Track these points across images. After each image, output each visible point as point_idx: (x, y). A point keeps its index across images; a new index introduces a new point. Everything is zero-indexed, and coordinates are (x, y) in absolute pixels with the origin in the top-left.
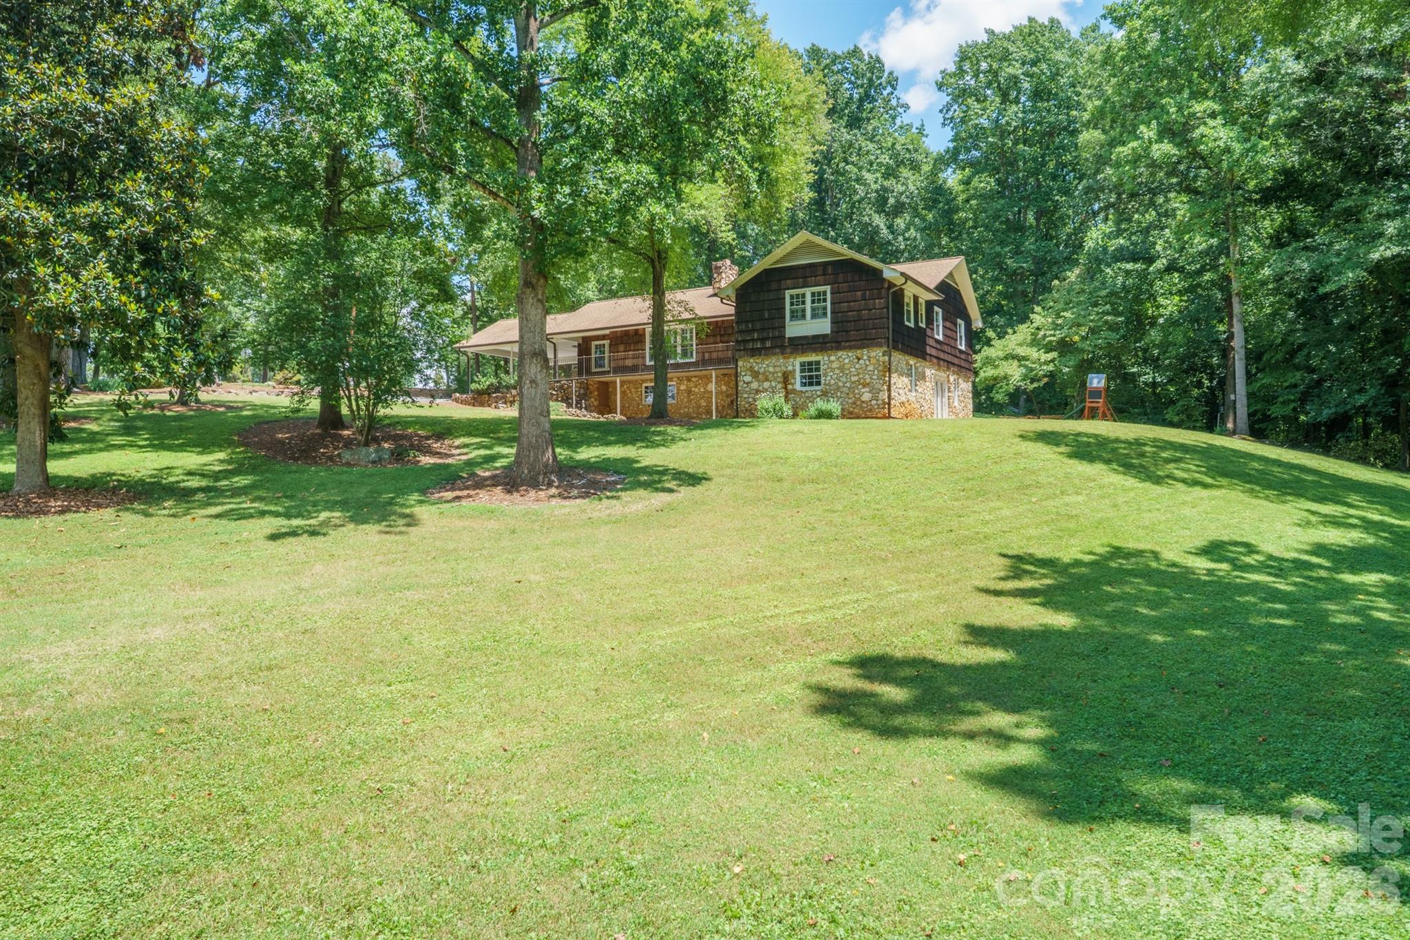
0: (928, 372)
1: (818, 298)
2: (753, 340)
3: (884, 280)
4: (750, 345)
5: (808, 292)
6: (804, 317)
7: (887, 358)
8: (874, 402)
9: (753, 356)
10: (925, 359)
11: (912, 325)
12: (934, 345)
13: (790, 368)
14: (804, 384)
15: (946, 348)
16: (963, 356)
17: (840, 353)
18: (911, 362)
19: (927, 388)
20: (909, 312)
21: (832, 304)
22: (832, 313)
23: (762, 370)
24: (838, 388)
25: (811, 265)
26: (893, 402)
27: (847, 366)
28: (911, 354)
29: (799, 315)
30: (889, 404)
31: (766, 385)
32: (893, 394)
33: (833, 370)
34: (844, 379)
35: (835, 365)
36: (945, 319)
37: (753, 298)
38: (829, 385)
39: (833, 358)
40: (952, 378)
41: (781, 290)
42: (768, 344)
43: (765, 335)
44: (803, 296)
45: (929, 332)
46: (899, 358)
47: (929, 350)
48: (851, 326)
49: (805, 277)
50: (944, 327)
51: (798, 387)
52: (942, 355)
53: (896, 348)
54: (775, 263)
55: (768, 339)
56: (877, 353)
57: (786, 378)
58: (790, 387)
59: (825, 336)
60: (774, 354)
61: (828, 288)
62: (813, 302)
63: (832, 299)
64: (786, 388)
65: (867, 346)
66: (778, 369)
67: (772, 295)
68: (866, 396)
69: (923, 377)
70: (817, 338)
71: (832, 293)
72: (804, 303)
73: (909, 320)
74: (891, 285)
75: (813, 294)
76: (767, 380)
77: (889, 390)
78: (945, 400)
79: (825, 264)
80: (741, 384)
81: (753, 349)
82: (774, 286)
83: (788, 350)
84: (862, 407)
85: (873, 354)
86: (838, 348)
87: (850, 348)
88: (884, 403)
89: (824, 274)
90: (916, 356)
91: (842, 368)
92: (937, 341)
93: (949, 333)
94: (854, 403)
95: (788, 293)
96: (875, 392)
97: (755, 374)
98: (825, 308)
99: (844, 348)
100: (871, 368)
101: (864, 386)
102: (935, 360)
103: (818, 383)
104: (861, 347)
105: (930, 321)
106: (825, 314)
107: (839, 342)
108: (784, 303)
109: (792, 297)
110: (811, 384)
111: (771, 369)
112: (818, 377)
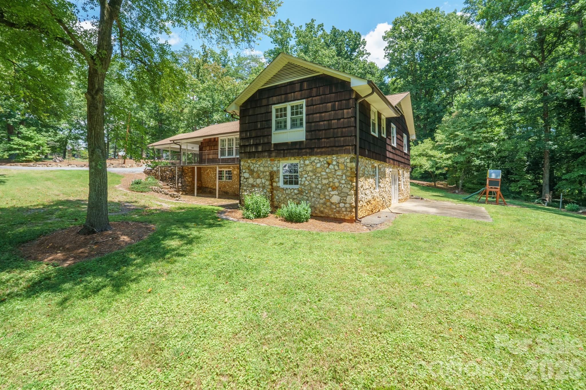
0: (388, 171)
1: (296, 111)
2: (250, 145)
3: (352, 91)
4: (248, 150)
5: (288, 106)
6: (285, 126)
7: (354, 165)
8: (342, 205)
9: (249, 158)
10: (385, 161)
11: (376, 135)
12: (392, 150)
13: (275, 169)
14: (285, 183)
15: (398, 152)
16: (406, 157)
17: (313, 158)
18: (376, 165)
19: (386, 182)
20: (374, 124)
21: (307, 115)
22: (307, 123)
23: (256, 169)
24: (311, 189)
25: (291, 84)
26: (359, 205)
27: (319, 170)
28: (376, 159)
29: (282, 126)
30: (356, 207)
31: (259, 181)
32: (360, 196)
33: (307, 172)
34: (316, 181)
35: (309, 168)
36: (397, 133)
37: (251, 113)
38: (304, 185)
39: (307, 162)
40: (401, 172)
41: (269, 105)
42: (260, 149)
43: (258, 141)
44: (285, 109)
45: (388, 141)
46: (365, 163)
47: (388, 154)
48: (322, 134)
49: (286, 94)
50: (397, 138)
51: (281, 184)
52: (396, 158)
53: (363, 154)
54: (265, 84)
55: (259, 144)
56: (345, 159)
57: (272, 176)
58: (275, 184)
59: (301, 142)
60: (264, 157)
61: (303, 102)
62: (292, 114)
63: (307, 111)
64: (272, 185)
65: (337, 153)
66: (266, 169)
67: (263, 110)
68: (335, 199)
69: (383, 175)
70: (294, 145)
71: (307, 106)
72: (285, 115)
73: (374, 132)
74: (358, 96)
75: (292, 108)
76: (259, 177)
77: (356, 194)
78: (397, 186)
79: (302, 82)
80: (242, 179)
81: (250, 153)
82: (264, 102)
83: (274, 154)
84: (331, 209)
85: (341, 160)
86: (312, 154)
87: (322, 154)
88: (351, 207)
89: (301, 90)
90: (379, 160)
91: (314, 171)
92: (393, 148)
93: (399, 142)
94: (325, 204)
95: (274, 108)
96: (343, 196)
97: (252, 172)
98: (301, 120)
99: (316, 154)
100: (339, 173)
101: (333, 189)
102: (392, 161)
103: (297, 183)
104: (331, 153)
105: (389, 133)
106: (301, 124)
107: (312, 149)
108: (271, 116)
109: (277, 110)
110: (291, 183)
111: (262, 169)
112: (296, 177)
